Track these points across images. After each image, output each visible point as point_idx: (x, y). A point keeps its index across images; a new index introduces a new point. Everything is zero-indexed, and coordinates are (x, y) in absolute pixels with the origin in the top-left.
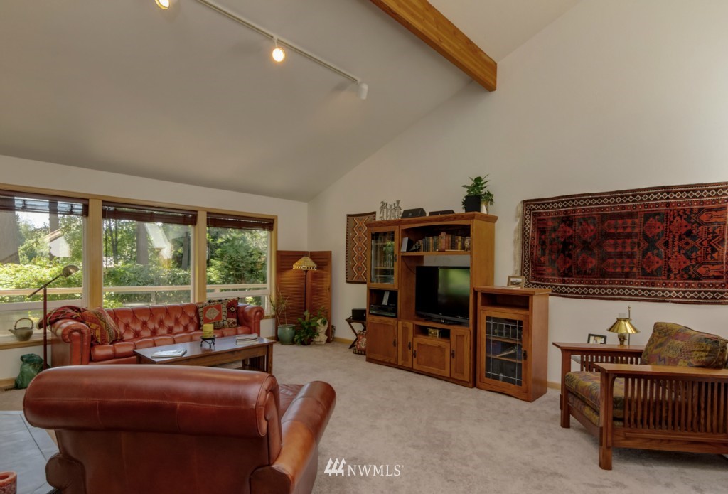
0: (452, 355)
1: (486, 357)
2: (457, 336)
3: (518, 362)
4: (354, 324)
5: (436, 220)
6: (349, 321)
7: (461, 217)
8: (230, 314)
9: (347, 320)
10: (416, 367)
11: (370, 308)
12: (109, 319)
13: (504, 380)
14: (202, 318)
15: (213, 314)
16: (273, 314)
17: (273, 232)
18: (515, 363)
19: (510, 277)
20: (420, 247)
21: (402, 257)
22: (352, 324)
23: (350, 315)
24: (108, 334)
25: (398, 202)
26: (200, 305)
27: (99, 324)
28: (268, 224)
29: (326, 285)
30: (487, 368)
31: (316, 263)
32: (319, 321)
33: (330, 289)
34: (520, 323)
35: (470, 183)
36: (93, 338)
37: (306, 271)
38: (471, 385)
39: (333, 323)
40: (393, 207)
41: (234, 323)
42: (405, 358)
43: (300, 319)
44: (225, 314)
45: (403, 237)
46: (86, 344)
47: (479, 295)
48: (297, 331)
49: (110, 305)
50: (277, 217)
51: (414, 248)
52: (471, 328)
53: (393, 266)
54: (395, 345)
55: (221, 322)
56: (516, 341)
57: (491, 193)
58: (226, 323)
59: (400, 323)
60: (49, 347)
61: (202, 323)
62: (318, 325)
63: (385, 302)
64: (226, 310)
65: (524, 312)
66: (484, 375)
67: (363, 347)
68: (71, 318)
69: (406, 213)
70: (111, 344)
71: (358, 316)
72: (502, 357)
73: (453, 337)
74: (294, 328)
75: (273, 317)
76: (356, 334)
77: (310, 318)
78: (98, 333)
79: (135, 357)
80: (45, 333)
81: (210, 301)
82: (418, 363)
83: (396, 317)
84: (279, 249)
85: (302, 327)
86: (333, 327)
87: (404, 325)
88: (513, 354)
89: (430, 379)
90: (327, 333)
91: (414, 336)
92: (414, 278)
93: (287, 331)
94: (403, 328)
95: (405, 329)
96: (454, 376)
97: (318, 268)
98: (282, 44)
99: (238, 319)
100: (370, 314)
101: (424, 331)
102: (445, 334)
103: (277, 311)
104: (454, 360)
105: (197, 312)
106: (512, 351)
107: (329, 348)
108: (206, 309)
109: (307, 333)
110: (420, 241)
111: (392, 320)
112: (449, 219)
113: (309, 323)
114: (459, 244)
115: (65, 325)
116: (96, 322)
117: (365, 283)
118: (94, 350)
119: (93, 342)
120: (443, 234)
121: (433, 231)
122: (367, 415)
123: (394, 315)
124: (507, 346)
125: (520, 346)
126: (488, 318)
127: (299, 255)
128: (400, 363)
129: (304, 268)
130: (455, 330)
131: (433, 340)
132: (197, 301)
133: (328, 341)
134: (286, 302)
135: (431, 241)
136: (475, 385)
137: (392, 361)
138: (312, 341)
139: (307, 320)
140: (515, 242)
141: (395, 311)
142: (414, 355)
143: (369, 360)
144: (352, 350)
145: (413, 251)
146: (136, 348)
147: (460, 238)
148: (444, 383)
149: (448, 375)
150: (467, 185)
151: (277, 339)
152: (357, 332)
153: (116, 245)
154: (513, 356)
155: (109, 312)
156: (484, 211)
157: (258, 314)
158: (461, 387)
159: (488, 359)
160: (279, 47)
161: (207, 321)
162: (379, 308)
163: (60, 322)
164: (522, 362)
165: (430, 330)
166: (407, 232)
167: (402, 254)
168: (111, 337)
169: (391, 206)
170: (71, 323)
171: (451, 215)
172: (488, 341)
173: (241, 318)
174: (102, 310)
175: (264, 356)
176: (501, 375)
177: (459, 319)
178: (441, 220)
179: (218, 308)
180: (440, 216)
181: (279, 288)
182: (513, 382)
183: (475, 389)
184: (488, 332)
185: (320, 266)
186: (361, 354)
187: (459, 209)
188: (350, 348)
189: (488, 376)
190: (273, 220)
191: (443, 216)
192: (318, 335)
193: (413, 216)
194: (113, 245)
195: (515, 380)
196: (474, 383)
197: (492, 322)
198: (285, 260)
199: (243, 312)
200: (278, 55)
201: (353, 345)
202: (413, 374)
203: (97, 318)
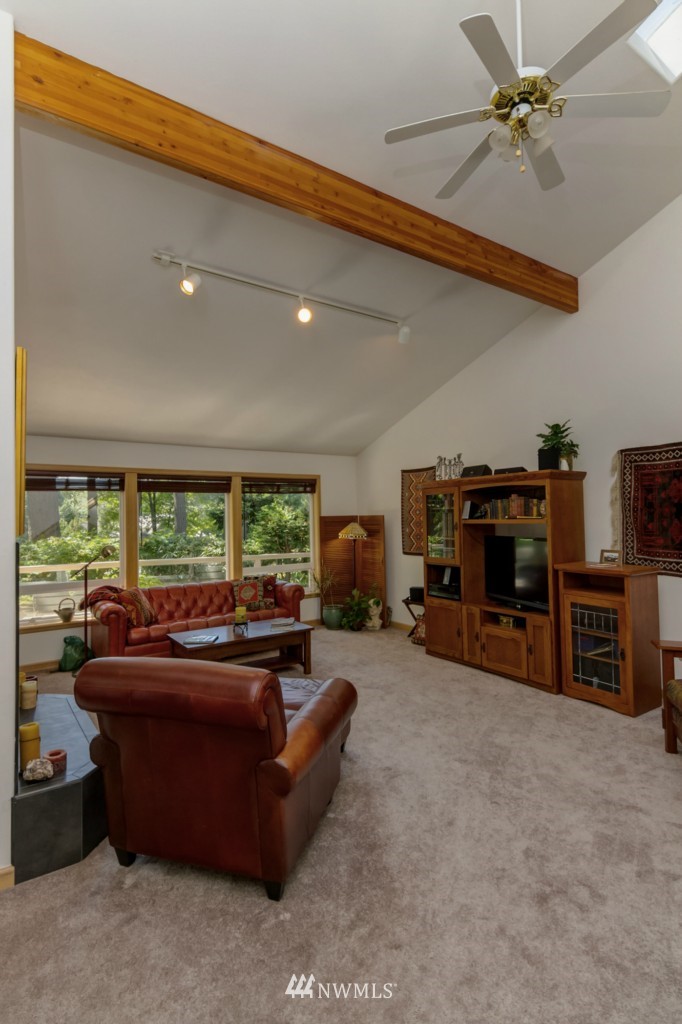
0: (530, 650)
1: (574, 655)
2: (534, 626)
3: (613, 662)
4: (412, 606)
5: (503, 480)
6: (407, 602)
7: (534, 476)
8: (267, 594)
9: (404, 601)
10: (485, 664)
11: (429, 588)
12: (144, 599)
13: (600, 686)
14: (237, 598)
15: (248, 594)
16: (318, 591)
17: (316, 495)
18: (611, 664)
19: (603, 551)
20: (486, 512)
21: (465, 525)
22: (411, 606)
23: (407, 594)
24: (143, 616)
25: (459, 456)
26: (235, 584)
27: (135, 605)
28: (310, 485)
29: (379, 557)
30: (576, 670)
31: (366, 530)
32: (371, 602)
33: (384, 562)
34: (615, 612)
35: (547, 432)
36: (129, 620)
37: (355, 540)
38: (555, 690)
39: (389, 604)
40: (453, 462)
41: (271, 603)
42: (472, 652)
43: (348, 599)
44: (261, 593)
45: (464, 500)
46: (121, 627)
47: (561, 574)
48: (344, 612)
49: (147, 581)
50: (319, 476)
51: (479, 514)
52: (552, 616)
53: (453, 536)
54: (459, 635)
55: (257, 603)
56: (611, 635)
57: (575, 443)
58: (262, 604)
59: (464, 607)
60: (89, 628)
61: (237, 603)
62: (370, 606)
63: (446, 580)
64: (262, 589)
65: (618, 598)
66: (572, 678)
67: (423, 635)
68: (109, 599)
69: (467, 472)
70: (146, 626)
71: (416, 596)
72: (595, 655)
73: (529, 628)
74: (341, 609)
75: (317, 595)
76: (415, 619)
77: (360, 597)
78: (134, 615)
79: (168, 642)
80: (86, 614)
81: (246, 578)
82: (488, 659)
83: (460, 600)
84: (323, 514)
85: (351, 608)
86: (389, 608)
87: (468, 611)
88: (607, 652)
89: (502, 681)
90: (382, 616)
91: (482, 625)
92: (481, 552)
93: (334, 613)
94: (468, 614)
95: (471, 616)
96: (534, 677)
97: (369, 536)
98: (309, 302)
99: (275, 598)
100: (428, 595)
101: (494, 619)
102: (520, 623)
103: (322, 589)
104: (532, 658)
105: (232, 591)
106: (607, 649)
107: (383, 635)
108: (242, 587)
109: (357, 616)
110: (487, 505)
111: (454, 604)
112: (518, 478)
113: (359, 604)
114: (535, 509)
115: (104, 607)
116: (132, 603)
117: (421, 554)
118: (129, 633)
119: (130, 625)
120: (514, 496)
121: (503, 493)
122: (413, 720)
123: (456, 597)
124: (600, 642)
125: (616, 641)
126: (574, 605)
127: (344, 521)
128: (466, 657)
129: (351, 536)
130: (532, 619)
131: (506, 630)
132: (232, 578)
133: (383, 626)
134: (331, 578)
135: (499, 505)
136: (560, 691)
137: (456, 655)
138: (364, 625)
139: (356, 599)
140: (612, 503)
141: (457, 591)
142: (483, 648)
143: (429, 652)
144: (411, 638)
145: (478, 518)
146: (169, 632)
147: (535, 501)
148: (520, 686)
149: (525, 676)
150: (543, 433)
151: (323, 622)
152: (416, 615)
153: (154, 505)
154: (607, 655)
155: (144, 592)
156: (564, 466)
157: (297, 593)
158: (542, 692)
159: (575, 657)
160: (305, 307)
161: (242, 602)
162: (439, 589)
163: (99, 603)
164: (620, 663)
165: (502, 618)
166: (469, 494)
167: (463, 522)
168: (146, 620)
169: (450, 462)
170: (110, 605)
171: (521, 474)
172: (574, 633)
173: (278, 598)
174: (137, 590)
175: (301, 645)
176: (595, 680)
177: (537, 605)
178: (509, 479)
179: (254, 586)
180: (507, 475)
181: (324, 560)
182: (609, 689)
183: (561, 696)
184: (574, 622)
185: (371, 533)
186: (421, 644)
187: (532, 466)
188: (409, 636)
189: (576, 679)
190: (315, 480)
191: (511, 475)
192: (371, 619)
193: (475, 474)
194: (151, 505)
195: (611, 687)
196: (559, 688)
197: (579, 610)
198: (330, 526)
199: (281, 591)
200: (305, 315)
201: (412, 633)
202: (483, 673)
203: (132, 599)
